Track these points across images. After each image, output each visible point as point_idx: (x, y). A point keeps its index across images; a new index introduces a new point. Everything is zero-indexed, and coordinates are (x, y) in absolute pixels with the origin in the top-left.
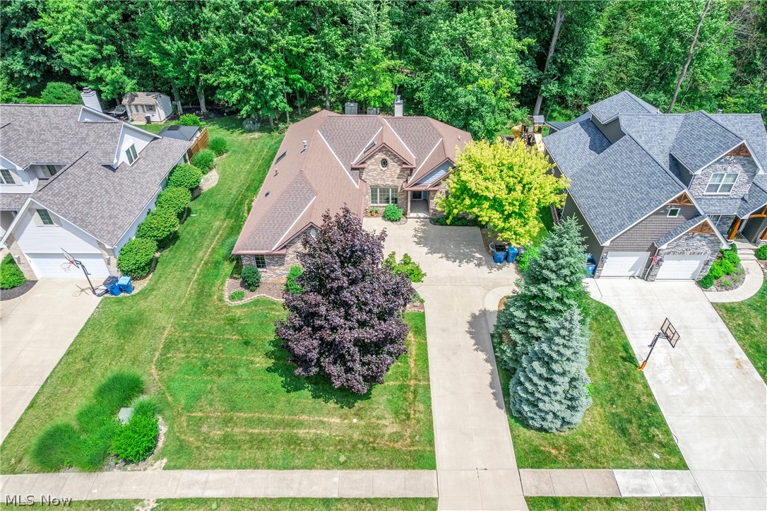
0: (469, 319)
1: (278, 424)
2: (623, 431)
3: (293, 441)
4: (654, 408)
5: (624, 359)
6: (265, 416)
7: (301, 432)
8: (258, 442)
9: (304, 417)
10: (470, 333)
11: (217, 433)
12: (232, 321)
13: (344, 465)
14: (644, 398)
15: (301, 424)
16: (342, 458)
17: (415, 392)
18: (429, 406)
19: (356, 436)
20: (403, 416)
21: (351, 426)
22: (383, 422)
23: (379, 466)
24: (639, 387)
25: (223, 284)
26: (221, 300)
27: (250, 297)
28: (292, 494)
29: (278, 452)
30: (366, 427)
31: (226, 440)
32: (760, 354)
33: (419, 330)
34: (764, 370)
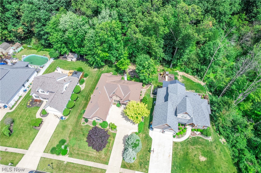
0: (124, 136)
1: (86, 152)
2: (141, 165)
3: (88, 156)
4: (149, 162)
5: (148, 151)
6: (84, 150)
7: (89, 154)
8: (82, 155)
9: (90, 152)
10: (123, 140)
11: (77, 152)
12: (82, 129)
13: (94, 162)
14: (148, 159)
15: (89, 153)
16: (94, 160)
17: (109, 150)
18: (111, 153)
19: (97, 157)
20: (106, 155)
21: (97, 155)
22: (102, 155)
23: (100, 163)
24: (148, 157)
25: (81, 120)
26: (81, 124)
27: (86, 124)
28: (86, 165)
29: (85, 157)
30: (99, 155)
31: (78, 154)
32: (175, 154)
33: (114, 137)
34: (173, 158)
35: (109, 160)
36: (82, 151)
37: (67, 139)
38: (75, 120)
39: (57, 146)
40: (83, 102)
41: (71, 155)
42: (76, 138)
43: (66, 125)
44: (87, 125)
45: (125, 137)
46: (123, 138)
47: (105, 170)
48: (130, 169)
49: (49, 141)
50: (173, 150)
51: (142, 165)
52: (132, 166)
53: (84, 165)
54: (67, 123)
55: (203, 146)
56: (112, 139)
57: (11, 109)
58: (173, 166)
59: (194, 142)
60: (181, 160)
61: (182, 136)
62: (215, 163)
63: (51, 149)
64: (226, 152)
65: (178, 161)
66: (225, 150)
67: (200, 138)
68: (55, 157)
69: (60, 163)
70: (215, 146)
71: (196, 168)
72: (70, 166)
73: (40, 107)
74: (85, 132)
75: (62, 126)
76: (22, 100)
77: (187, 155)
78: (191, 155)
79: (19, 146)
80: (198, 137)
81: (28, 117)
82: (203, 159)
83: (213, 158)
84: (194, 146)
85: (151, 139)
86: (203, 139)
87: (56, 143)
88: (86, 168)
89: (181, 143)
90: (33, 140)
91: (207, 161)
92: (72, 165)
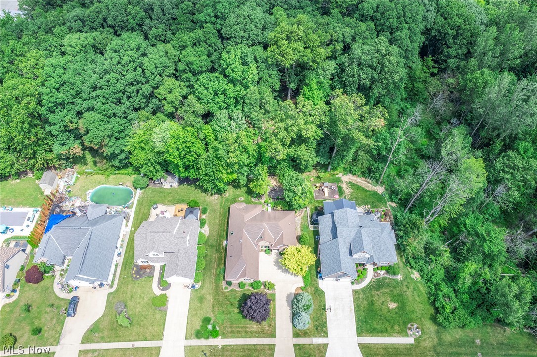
0: (287, 296)
1: (242, 328)
2: (317, 329)
3: (246, 332)
4: (326, 323)
5: (323, 309)
6: (240, 326)
7: (248, 329)
8: (239, 332)
9: (248, 326)
10: (287, 301)
11: (230, 330)
12: (227, 297)
14: (324, 320)
16: (257, 336)
17: (272, 319)
18: (275, 323)
19: (259, 330)
20: (270, 325)
21: (258, 328)
22: (266, 327)
23: (264, 337)
24: (324, 317)
25: (221, 283)
26: (222, 289)
27: (230, 289)
28: (247, 343)
29: (243, 334)
30: (262, 328)
31: (232, 332)
32: (357, 307)
33: (274, 300)
34: (356, 312)
35: (275, 332)
36: (236, 327)
37: (211, 316)
38: (212, 286)
39: (202, 327)
40: (214, 256)
41: (224, 336)
42: (223, 312)
43: (203, 295)
44: (232, 290)
45: (289, 296)
46: (286, 298)
47: (274, 345)
48: (305, 337)
49: (188, 323)
50: (354, 302)
51: (319, 328)
52: (307, 333)
53: (245, 345)
54: (203, 292)
55: (391, 289)
56: (272, 302)
57: (111, 287)
58: (357, 322)
59: (379, 286)
60: (366, 312)
61: (363, 281)
62: (408, 308)
63: (193, 332)
64: (420, 291)
65: (363, 314)
66: (419, 288)
67: (386, 278)
68: (203, 342)
69: (213, 348)
70: (407, 286)
71: (385, 318)
72: (227, 350)
73: (153, 277)
74: (232, 300)
75: (198, 298)
76: (121, 270)
77: (373, 304)
78: (378, 304)
79: (149, 338)
80: (383, 278)
81: (143, 295)
82: (392, 305)
83: (406, 301)
84: (380, 291)
85: (323, 292)
86: (391, 279)
87: (198, 325)
88: (250, 347)
89: (363, 290)
90: (164, 326)
91: (398, 308)
92: (230, 348)
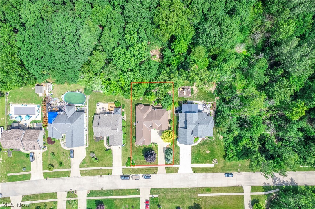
1: (145, 161)
3: (146, 163)
5: (178, 154)
8: (143, 163)
14: (178, 158)
16: (150, 164)
20: (156, 160)
25: (135, 143)
31: (140, 163)
32: (193, 153)
34: (192, 155)
35: (158, 163)
36: (142, 161)
38: (130, 144)
39: (128, 161)
40: (130, 130)
41: (137, 164)
42: (136, 155)
43: (127, 149)
44: (139, 146)
46: (163, 149)
47: (158, 168)
49: (122, 160)
50: (192, 151)
51: (176, 161)
53: (146, 168)
54: (127, 147)
55: (209, 145)
56: (157, 151)
57: (86, 145)
58: (192, 159)
59: (203, 144)
60: (196, 155)
61: (197, 142)
62: (214, 152)
63: (125, 163)
64: (221, 145)
67: (207, 140)
68: (129, 167)
69: (133, 169)
70: (216, 143)
71: (204, 157)
72: (139, 170)
73: (104, 140)
75: (125, 150)
77: (200, 152)
78: (202, 152)
79: (107, 165)
81: (101, 149)
82: (208, 152)
83: (214, 150)
84: (204, 146)
85: (179, 147)
86: (209, 140)
87: (126, 160)
88: (148, 169)
89: (196, 146)
90: (112, 161)
91: (210, 153)
92: (140, 169)
